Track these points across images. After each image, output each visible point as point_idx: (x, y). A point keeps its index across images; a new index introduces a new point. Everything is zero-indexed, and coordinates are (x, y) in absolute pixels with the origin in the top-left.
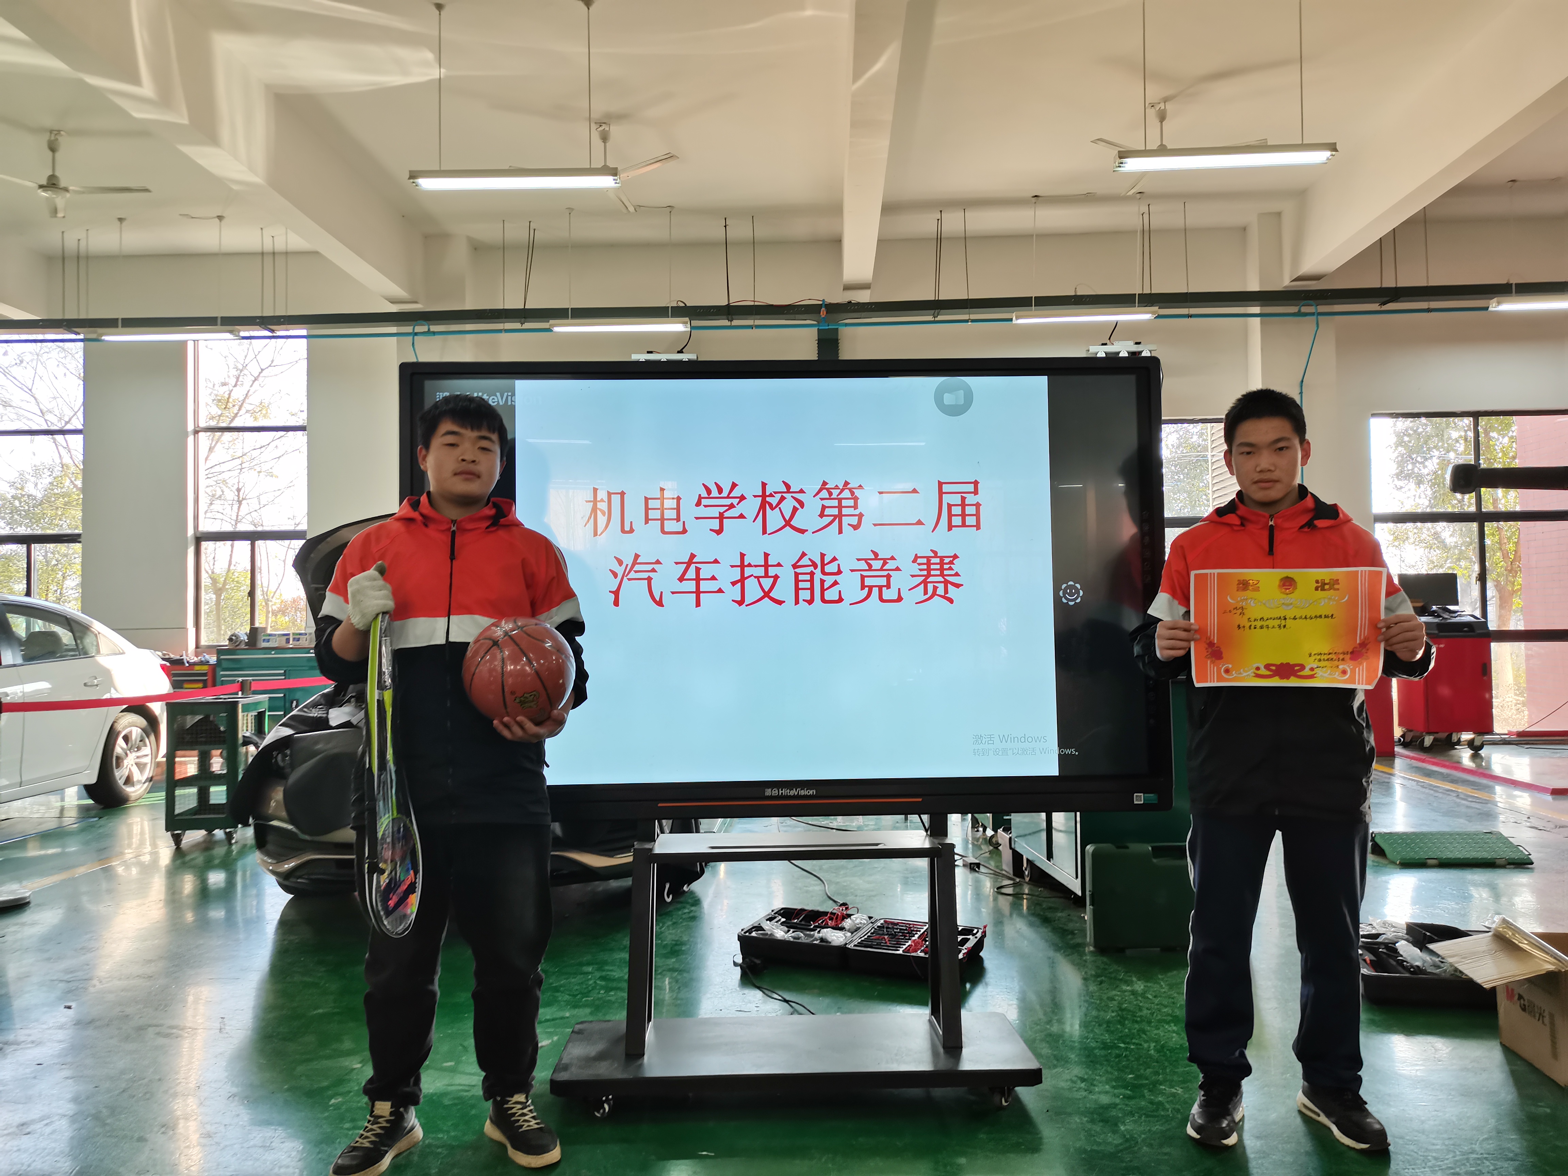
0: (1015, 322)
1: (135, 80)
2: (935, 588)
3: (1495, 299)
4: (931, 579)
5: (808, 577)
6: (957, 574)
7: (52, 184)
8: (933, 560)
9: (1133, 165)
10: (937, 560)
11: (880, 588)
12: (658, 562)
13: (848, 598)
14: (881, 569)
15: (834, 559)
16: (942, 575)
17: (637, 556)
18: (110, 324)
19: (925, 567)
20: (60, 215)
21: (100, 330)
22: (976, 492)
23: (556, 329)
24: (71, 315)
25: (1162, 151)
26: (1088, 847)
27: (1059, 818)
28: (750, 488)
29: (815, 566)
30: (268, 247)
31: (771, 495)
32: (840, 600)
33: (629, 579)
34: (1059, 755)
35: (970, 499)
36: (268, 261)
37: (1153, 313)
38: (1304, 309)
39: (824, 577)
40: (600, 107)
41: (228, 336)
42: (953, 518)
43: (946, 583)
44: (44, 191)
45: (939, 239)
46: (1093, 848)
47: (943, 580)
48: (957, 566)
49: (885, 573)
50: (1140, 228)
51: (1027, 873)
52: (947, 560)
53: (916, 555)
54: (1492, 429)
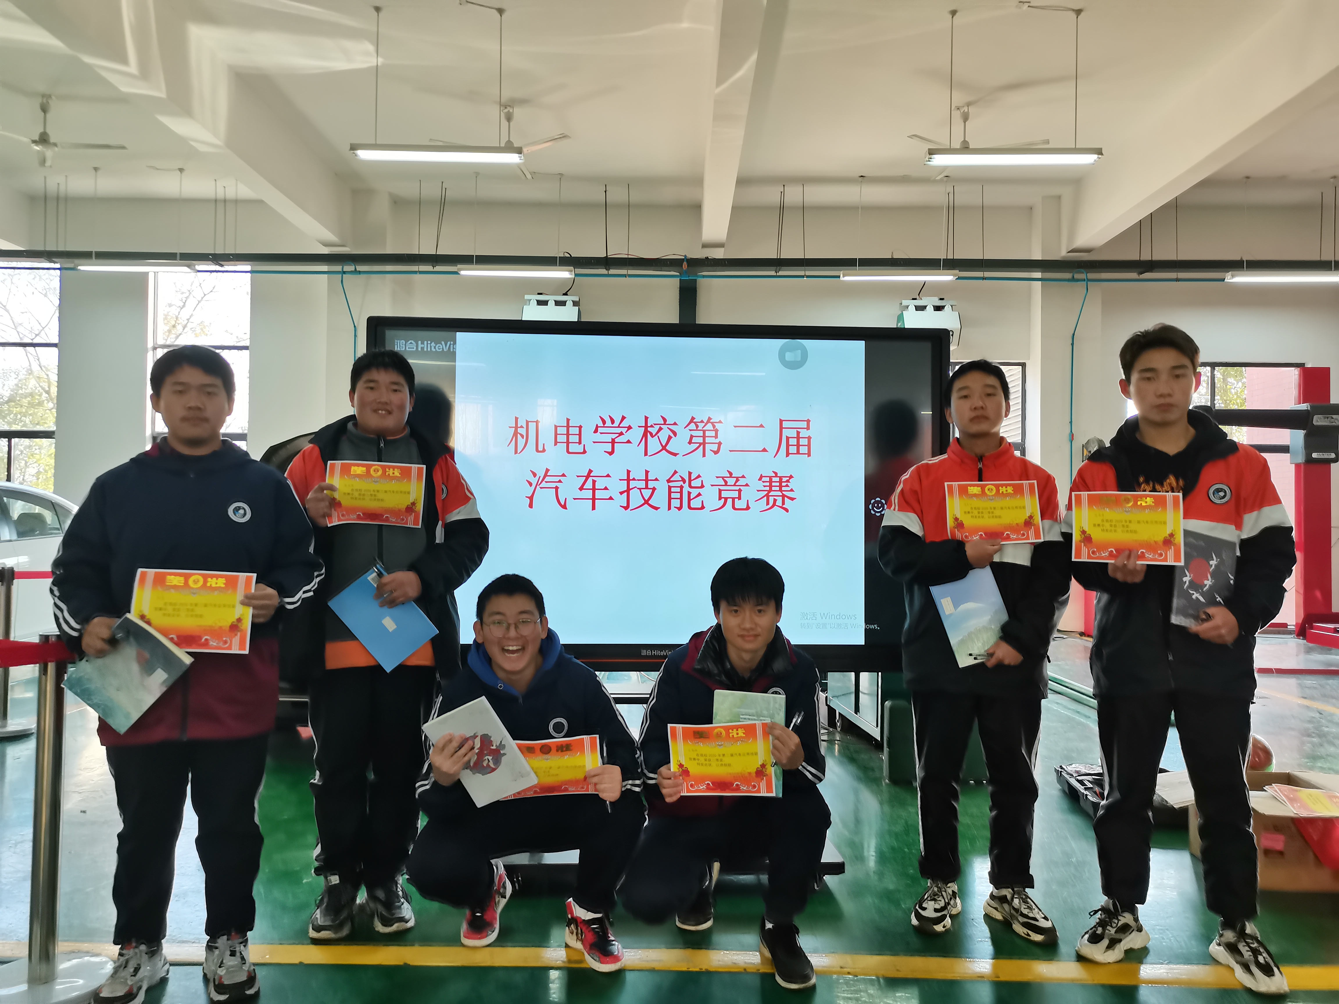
0: (842, 278)
1: (124, 60)
2: (775, 501)
3: (1230, 272)
4: (771, 494)
5: (678, 490)
6: (792, 490)
7: (43, 139)
8: (774, 479)
9: (939, 160)
10: (778, 479)
11: (733, 499)
12: (564, 475)
13: (708, 507)
14: (735, 485)
15: (699, 476)
16: (781, 490)
17: (547, 470)
18: (86, 255)
19: (768, 484)
20: (48, 163)
21: (77, 261)
22: (808, 428)
23: (463, 273)
24: (51, 247)
25: (965, 148)
26: (887, 702)
27: (864, 676)
28: (636, 421)
29: (684, 482)
30: (220, 195)
31: (652, 426)
32: (703, 508)
33: (541, 488)
34: (866, 629)
35: (804, 433)
36: (220, 207)
37: (954, 275)
38: (1077, 276)
39: (691, 490)
40: (507, 94)
41: (186, 269)
42: (790, 447)
43: (784, 496)
44: (37, 145)
45: (782, 208)
46: (890, 703)
47: (781, 494)
48: (792, 484)
49: (737, 488)
50: (946, 204)
51: (838, 724)
52: (784, 479)
53: (761, 475)
54: (1229, 375)
